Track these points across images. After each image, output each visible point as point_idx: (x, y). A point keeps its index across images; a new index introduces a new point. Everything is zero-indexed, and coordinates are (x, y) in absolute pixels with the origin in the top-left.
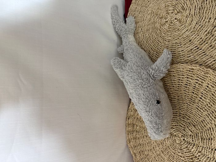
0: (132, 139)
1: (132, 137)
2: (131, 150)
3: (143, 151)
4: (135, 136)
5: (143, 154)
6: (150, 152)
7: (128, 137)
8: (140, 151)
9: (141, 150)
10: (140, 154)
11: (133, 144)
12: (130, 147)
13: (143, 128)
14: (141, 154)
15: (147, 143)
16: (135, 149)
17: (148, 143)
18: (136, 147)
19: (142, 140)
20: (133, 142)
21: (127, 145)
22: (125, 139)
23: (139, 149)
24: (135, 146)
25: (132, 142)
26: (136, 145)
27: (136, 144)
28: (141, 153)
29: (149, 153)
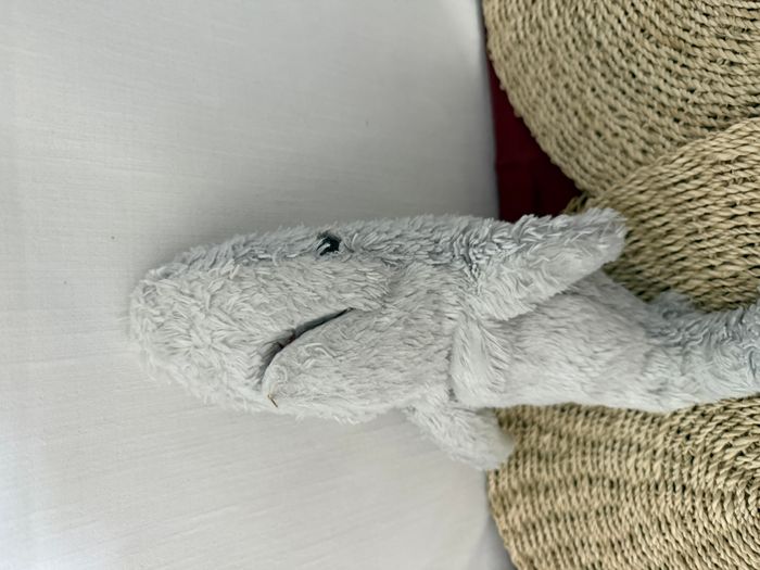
0: (515, 493)
1: (515, 484)
2: (512, 543)
3: (568, 549)
4: (532, 475)
5: (571, 560)
6: (609, 553)
7: (497, 483)
8: (556, 550)
9: (560, 542)
10: (556, 560)
11: (521, 518)
12: (505, 532)
13: (574, 440)
14: (560, 562)
15: (593, 513)
16: (532, 537)
17: (598, 514)
18: (534, 527)
19: (565, 497)
20: (522, 507)
21: (492, 523)
22: (481, 492)
23: (551, 535)
24: (529, 526)
25: (514, 508)
26: (533, 519)
27: (534, 512)
28: (558, 556)
29: (605, 560)
